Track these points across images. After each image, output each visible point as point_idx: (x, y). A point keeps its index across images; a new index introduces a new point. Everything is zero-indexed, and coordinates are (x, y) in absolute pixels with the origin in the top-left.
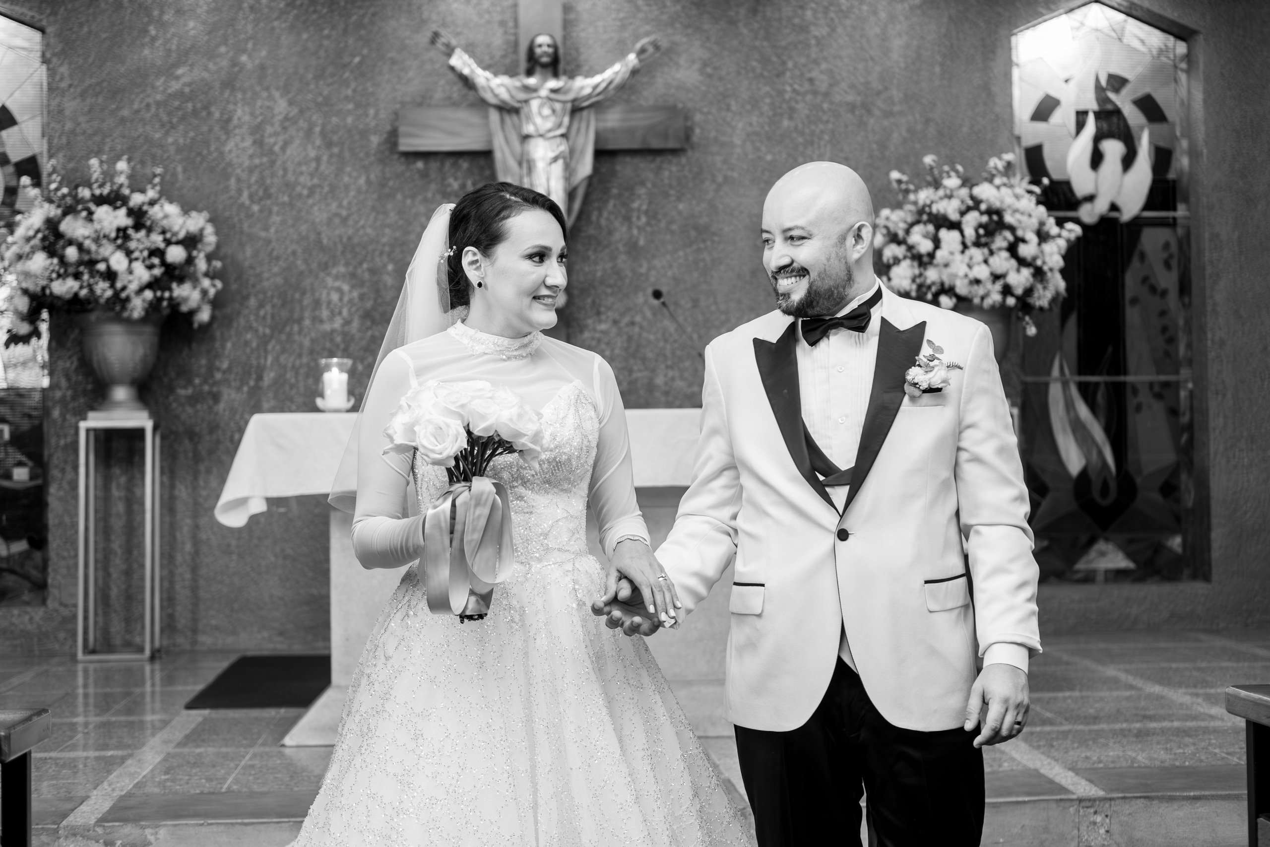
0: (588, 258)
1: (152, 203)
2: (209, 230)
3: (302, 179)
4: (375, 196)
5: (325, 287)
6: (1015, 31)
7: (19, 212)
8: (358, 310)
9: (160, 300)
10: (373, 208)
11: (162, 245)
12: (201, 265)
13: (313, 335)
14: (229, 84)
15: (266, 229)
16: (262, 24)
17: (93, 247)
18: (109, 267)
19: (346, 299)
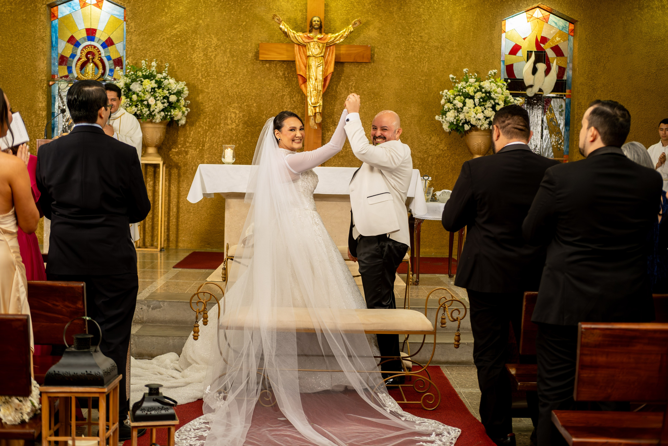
0: (332, 103)
1: (165, 78)
2: (186, 88)
3: (222, 69)
4: (250, 77)
5: (230, 112)
6: (504, 19)
7: (115, 79)
8: (242, 121)
9: (167, 115)
10: (249, 81)
11: (168, 95)
12: (182, 102)
13: (224, 130)
14: (195, 32)
15: (208, 88)
16: (208, 9)
17: (142, 95)
18: (148, 103)
19: (237, 116)
